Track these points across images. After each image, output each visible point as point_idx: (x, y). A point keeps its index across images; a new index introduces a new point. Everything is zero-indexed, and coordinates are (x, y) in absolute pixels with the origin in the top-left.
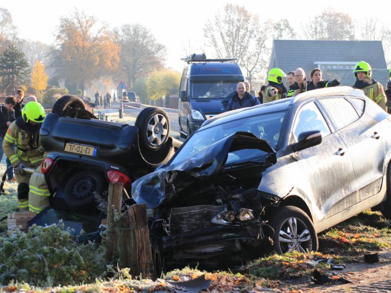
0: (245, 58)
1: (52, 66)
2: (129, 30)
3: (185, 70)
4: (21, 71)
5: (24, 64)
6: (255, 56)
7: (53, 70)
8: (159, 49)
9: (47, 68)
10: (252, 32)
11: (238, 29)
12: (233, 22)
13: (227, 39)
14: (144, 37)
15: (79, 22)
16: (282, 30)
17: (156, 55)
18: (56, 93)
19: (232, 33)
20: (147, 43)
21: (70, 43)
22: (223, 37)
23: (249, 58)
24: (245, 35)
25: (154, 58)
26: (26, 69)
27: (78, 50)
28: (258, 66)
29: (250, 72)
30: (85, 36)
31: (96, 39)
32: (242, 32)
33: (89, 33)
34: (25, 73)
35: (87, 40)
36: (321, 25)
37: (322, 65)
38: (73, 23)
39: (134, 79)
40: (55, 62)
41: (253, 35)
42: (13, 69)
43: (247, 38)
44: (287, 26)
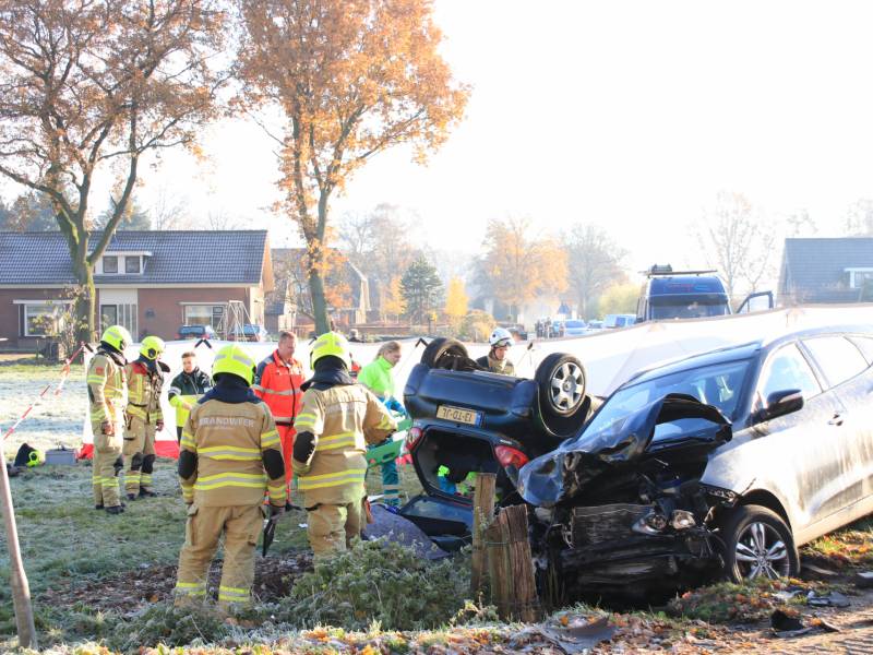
0: (746, 265)
1: (475, 282)
2: (580, 229)
3: (644, 287)
4: (433, 291)
5: (435, 282)
6: (760, 260)
7: (478, 287)
8: (622, 255)
9: (468, 285)
10: (755, 227)
11: (735, 225)
12: (727, 215)
13: (719, 238)
14: (602, 238)
15: (512, 223)
16: (798, 223)
17: (618, 264)
18: (476, 321)
19: (726, 229)
20: (605, 247)
21: (498, 251)
22: (713, 236)
23: (751, 265)
24: (744, 233)
25: (616, 267)
26: (438, 288)
27: (509, 259)
28: (765, 276)
29: (754, 283)
30: (518, 241)
31: (533, 245)
32: (741, 228)
33: (524, 237)
34: (437, 294)
35: (521, 247)
36: (856, 214)
37: (856, 273)
38: (503, 224)
39: (587, 298)
40: (480, 277)
41: (756, 232)
42: (421, 289)
43: (747, 236)
44: (806, 218)
